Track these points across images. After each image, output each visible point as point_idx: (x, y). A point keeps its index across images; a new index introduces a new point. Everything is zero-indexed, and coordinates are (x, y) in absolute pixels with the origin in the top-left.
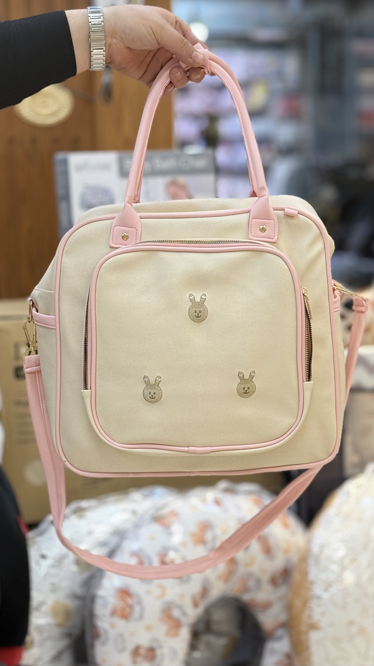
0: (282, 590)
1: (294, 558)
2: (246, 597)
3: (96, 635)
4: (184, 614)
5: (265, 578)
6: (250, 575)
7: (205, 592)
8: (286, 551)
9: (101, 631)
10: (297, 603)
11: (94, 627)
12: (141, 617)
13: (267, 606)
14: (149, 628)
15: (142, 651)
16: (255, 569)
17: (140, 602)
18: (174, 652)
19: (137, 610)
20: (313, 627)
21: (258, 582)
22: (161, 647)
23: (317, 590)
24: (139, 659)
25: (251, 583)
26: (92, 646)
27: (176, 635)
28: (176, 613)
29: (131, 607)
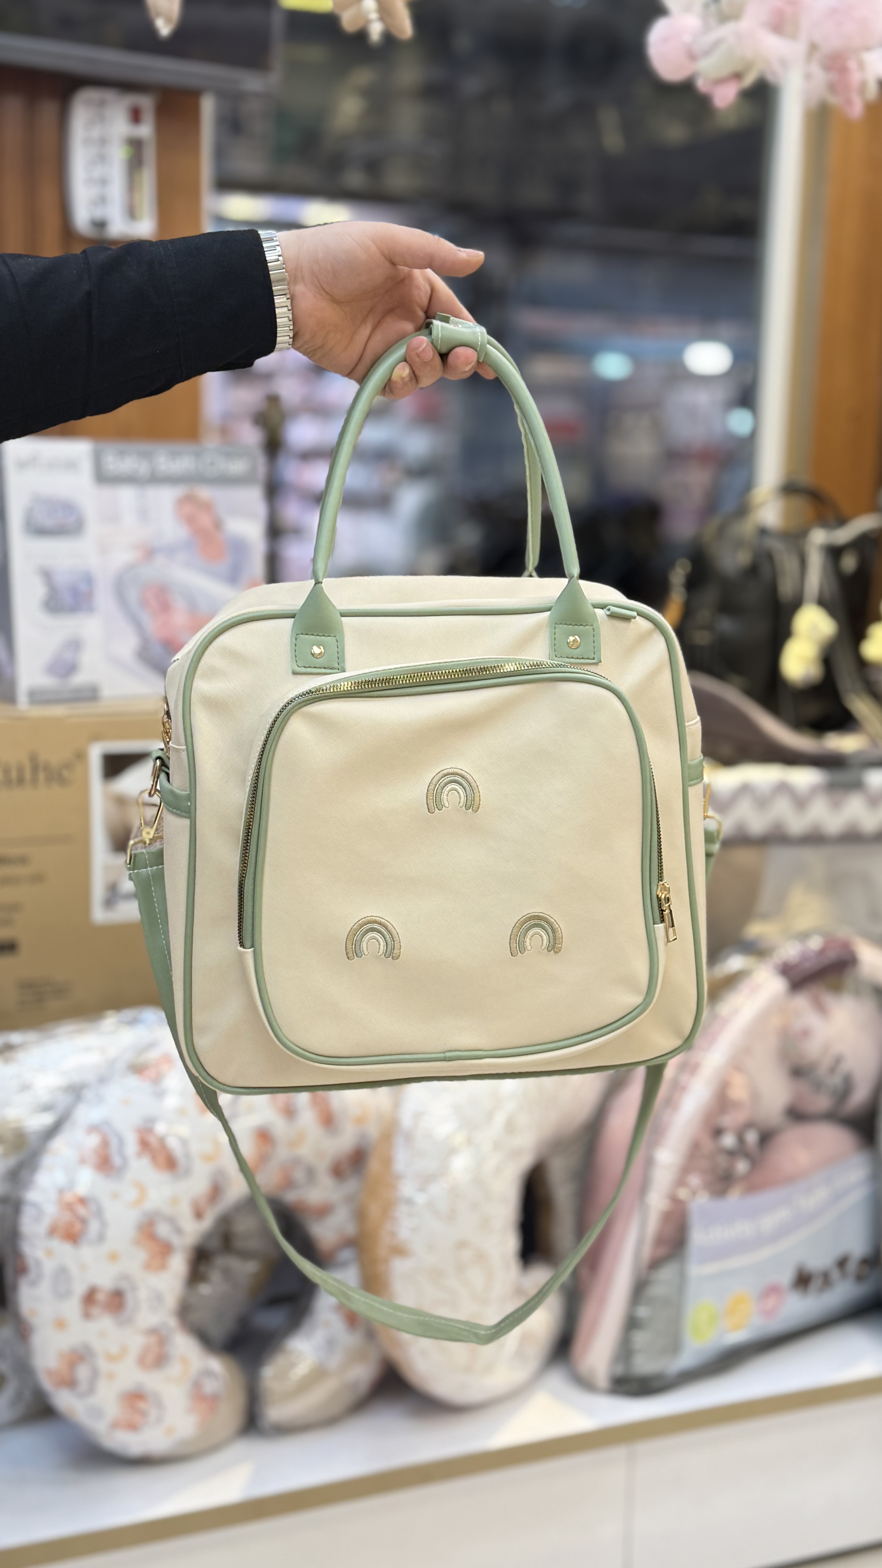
0: (351, 1185)
1: (373, 1131)
2: (290, 1197)
3: (22, 1269)
4: (179, 1231)
5: (323, 1167)
6: (296, 1161)
7: (216, 1191)
8: (360, 1120)
9: (31, 1263)
10: (374, 1210)
11: (18, 1255)
12: (101, 1238)
13: (324, 1211)
14: (113, 1257)
15: (101, 1297)
16: (305, 1151)
17: (99, 1213)
18: (158, 1298)
19: (94, 1227)
20: (400, 1251)
21: (311, 1173)
22: (134, 1289)
23: (407, 1189)
24: (95, 1311)
25: (299, 1175)
26: (15, 1288)
27: (162, 1266)
28: (163, 1230)
29: (84, 1221)
